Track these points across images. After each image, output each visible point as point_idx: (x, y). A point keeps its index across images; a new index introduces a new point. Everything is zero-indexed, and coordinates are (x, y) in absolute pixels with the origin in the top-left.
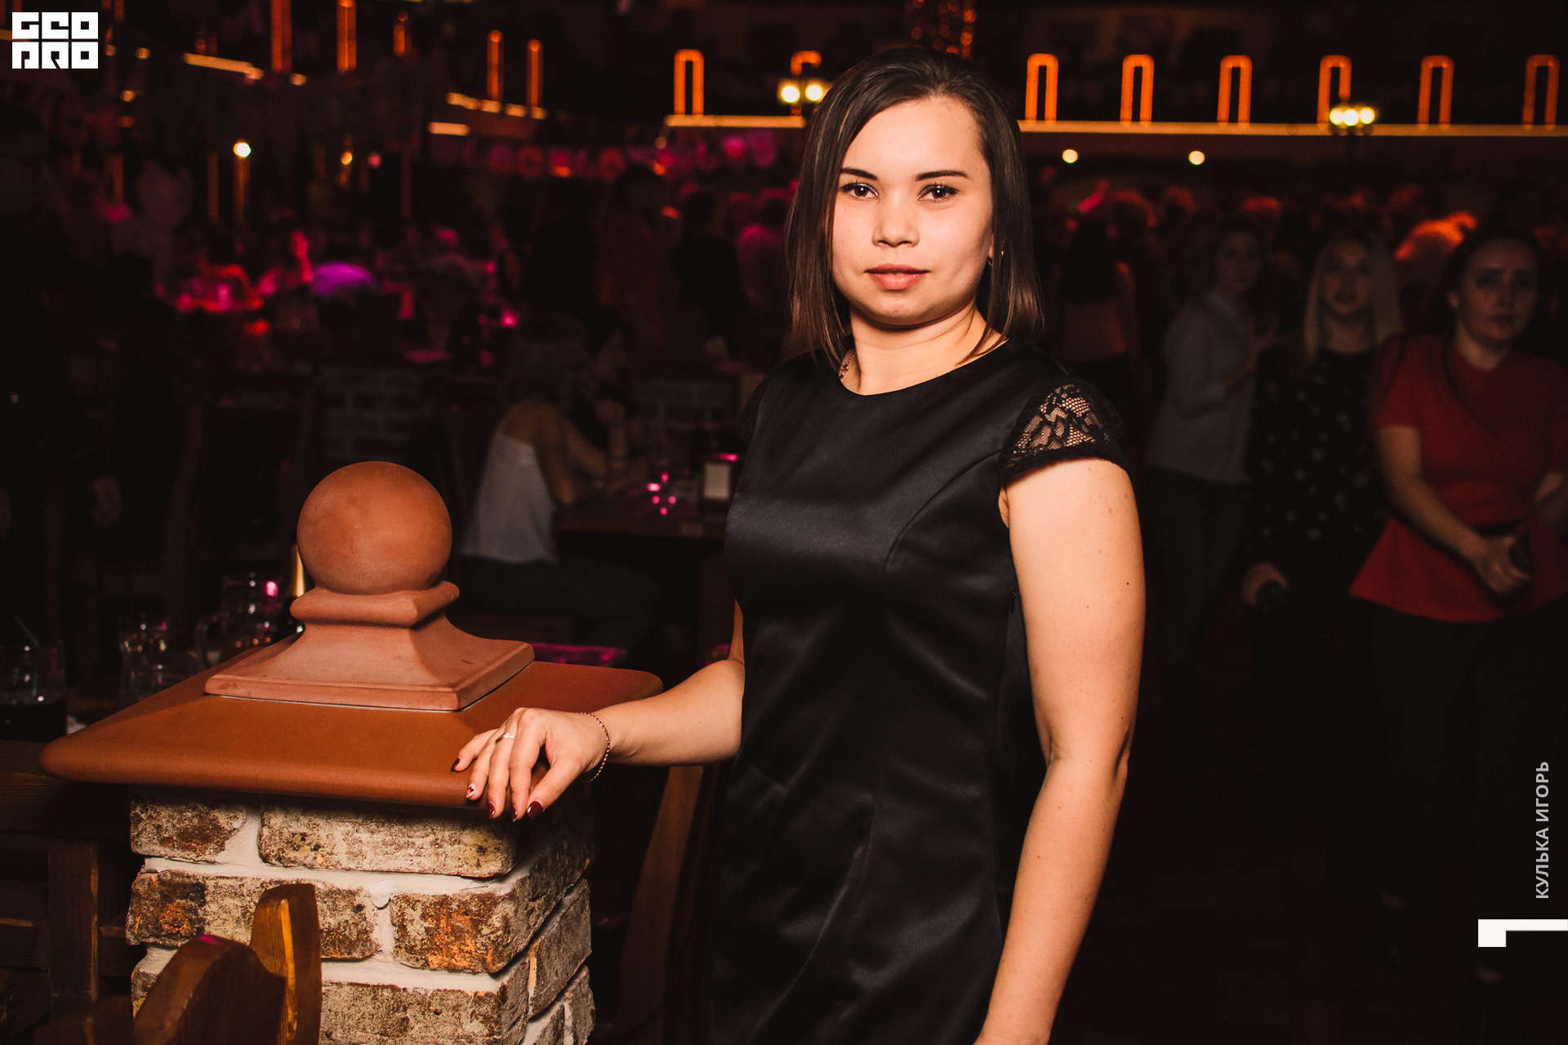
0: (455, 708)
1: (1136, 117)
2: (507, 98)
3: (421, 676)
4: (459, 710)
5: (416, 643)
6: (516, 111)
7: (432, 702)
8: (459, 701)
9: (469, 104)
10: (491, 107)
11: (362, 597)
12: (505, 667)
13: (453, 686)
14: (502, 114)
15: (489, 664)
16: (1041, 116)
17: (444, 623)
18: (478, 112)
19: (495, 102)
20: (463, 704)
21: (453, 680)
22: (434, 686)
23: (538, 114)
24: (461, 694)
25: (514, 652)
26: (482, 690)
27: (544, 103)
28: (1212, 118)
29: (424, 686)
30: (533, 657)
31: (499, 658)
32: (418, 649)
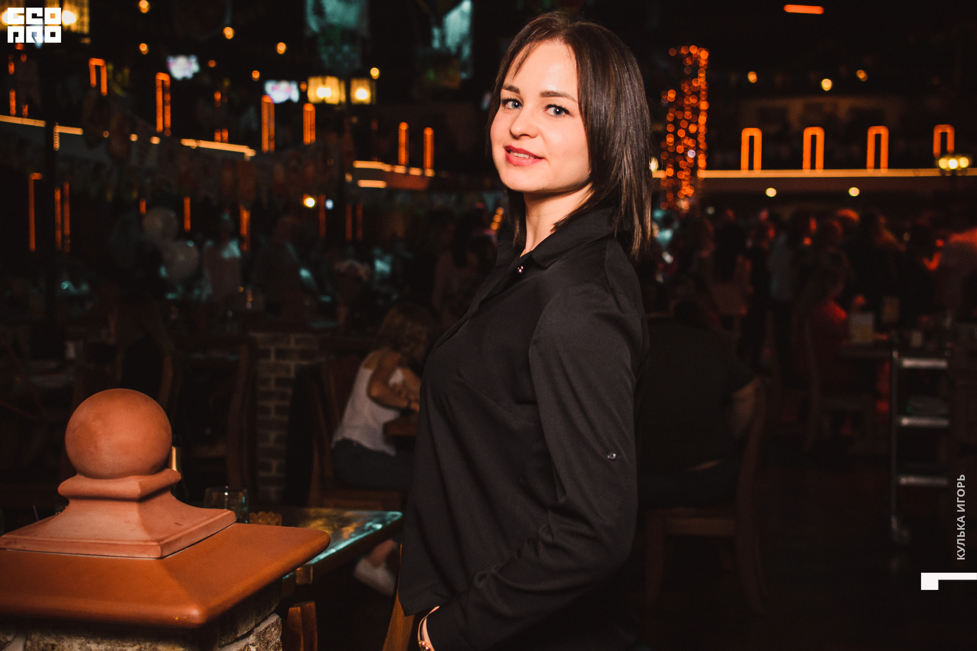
0: (159, 556)
1: (813, 167)
2: (410, 164)
3: (140, 535)
4: (162, 558)
5: (140, 511)
6: (415, 172)
7: (143, 552)
8: (162, 551)
9: (387, 168)
10: (400, 170)
11: (106, 481)
12: (207, 527)
13: (158, 541)
14: (407, 174)
15: (194, 525)
16: (751, 167)
17: (168, 497)
18: (392, 173)
19: (403, 167)
20: (165, 554)
21: (160, 537)
22: (146, 541)
23: (429, 173)
24: (163, 547)
25: (219, 517)
26: (184, 543)
27: (435, 167)
28: (863, 166)
29: (139, 541)
30: (236, 520)
31: (205, 521)
32: (141, 516)
